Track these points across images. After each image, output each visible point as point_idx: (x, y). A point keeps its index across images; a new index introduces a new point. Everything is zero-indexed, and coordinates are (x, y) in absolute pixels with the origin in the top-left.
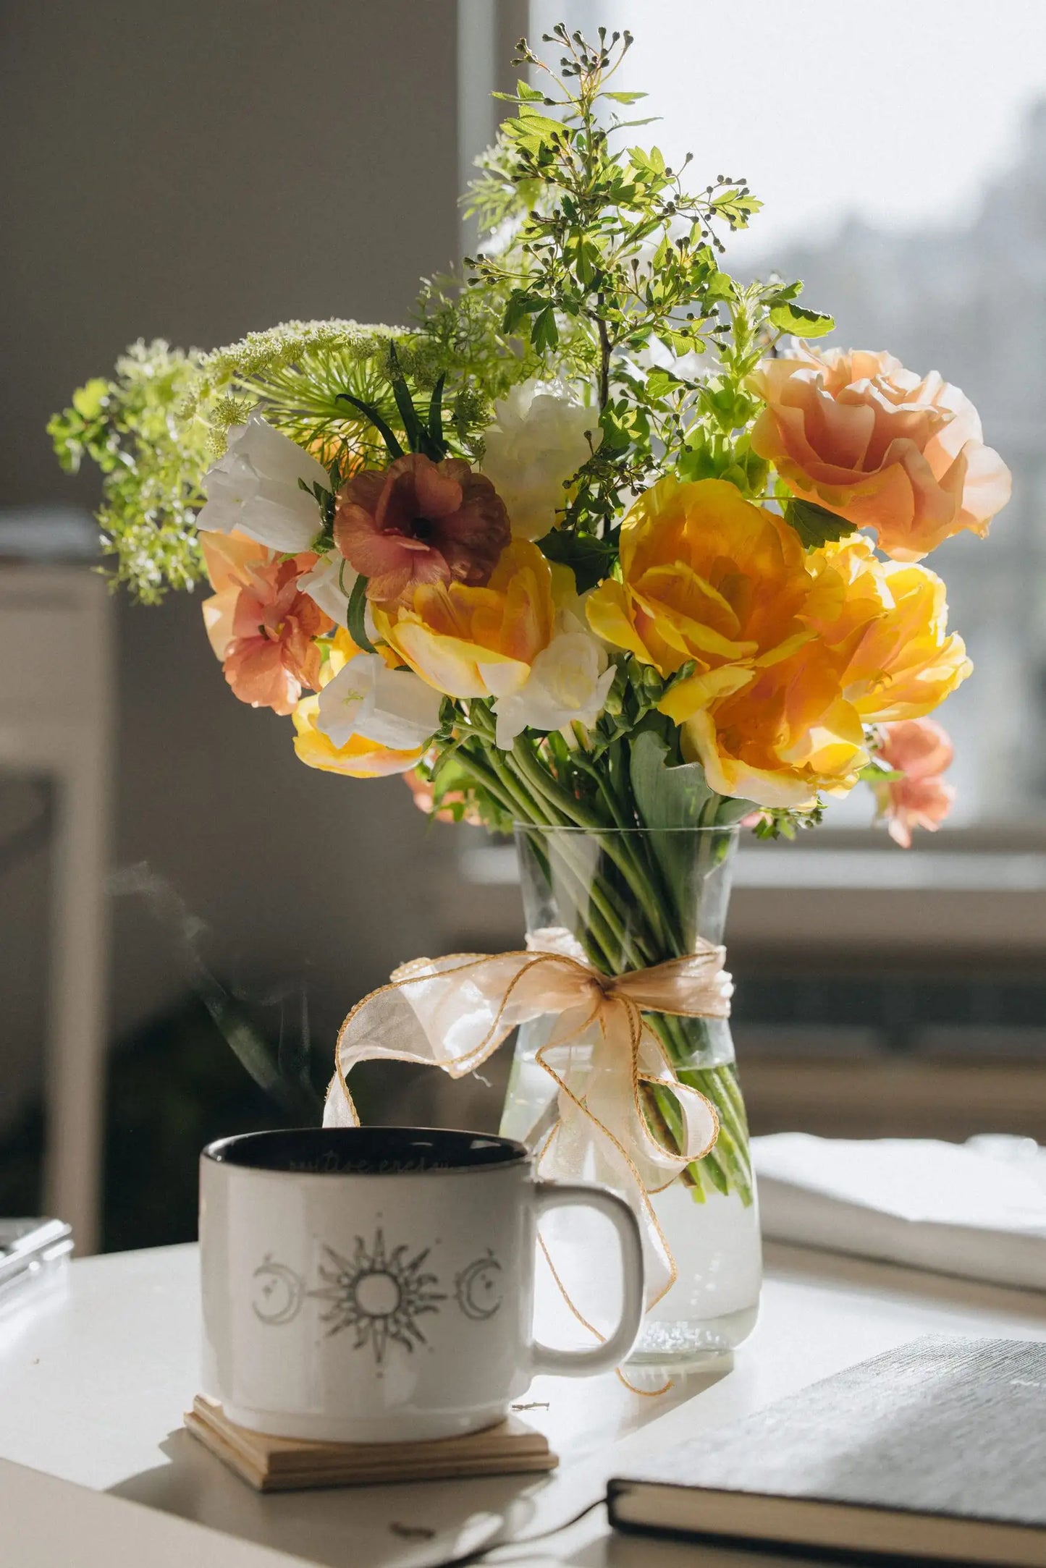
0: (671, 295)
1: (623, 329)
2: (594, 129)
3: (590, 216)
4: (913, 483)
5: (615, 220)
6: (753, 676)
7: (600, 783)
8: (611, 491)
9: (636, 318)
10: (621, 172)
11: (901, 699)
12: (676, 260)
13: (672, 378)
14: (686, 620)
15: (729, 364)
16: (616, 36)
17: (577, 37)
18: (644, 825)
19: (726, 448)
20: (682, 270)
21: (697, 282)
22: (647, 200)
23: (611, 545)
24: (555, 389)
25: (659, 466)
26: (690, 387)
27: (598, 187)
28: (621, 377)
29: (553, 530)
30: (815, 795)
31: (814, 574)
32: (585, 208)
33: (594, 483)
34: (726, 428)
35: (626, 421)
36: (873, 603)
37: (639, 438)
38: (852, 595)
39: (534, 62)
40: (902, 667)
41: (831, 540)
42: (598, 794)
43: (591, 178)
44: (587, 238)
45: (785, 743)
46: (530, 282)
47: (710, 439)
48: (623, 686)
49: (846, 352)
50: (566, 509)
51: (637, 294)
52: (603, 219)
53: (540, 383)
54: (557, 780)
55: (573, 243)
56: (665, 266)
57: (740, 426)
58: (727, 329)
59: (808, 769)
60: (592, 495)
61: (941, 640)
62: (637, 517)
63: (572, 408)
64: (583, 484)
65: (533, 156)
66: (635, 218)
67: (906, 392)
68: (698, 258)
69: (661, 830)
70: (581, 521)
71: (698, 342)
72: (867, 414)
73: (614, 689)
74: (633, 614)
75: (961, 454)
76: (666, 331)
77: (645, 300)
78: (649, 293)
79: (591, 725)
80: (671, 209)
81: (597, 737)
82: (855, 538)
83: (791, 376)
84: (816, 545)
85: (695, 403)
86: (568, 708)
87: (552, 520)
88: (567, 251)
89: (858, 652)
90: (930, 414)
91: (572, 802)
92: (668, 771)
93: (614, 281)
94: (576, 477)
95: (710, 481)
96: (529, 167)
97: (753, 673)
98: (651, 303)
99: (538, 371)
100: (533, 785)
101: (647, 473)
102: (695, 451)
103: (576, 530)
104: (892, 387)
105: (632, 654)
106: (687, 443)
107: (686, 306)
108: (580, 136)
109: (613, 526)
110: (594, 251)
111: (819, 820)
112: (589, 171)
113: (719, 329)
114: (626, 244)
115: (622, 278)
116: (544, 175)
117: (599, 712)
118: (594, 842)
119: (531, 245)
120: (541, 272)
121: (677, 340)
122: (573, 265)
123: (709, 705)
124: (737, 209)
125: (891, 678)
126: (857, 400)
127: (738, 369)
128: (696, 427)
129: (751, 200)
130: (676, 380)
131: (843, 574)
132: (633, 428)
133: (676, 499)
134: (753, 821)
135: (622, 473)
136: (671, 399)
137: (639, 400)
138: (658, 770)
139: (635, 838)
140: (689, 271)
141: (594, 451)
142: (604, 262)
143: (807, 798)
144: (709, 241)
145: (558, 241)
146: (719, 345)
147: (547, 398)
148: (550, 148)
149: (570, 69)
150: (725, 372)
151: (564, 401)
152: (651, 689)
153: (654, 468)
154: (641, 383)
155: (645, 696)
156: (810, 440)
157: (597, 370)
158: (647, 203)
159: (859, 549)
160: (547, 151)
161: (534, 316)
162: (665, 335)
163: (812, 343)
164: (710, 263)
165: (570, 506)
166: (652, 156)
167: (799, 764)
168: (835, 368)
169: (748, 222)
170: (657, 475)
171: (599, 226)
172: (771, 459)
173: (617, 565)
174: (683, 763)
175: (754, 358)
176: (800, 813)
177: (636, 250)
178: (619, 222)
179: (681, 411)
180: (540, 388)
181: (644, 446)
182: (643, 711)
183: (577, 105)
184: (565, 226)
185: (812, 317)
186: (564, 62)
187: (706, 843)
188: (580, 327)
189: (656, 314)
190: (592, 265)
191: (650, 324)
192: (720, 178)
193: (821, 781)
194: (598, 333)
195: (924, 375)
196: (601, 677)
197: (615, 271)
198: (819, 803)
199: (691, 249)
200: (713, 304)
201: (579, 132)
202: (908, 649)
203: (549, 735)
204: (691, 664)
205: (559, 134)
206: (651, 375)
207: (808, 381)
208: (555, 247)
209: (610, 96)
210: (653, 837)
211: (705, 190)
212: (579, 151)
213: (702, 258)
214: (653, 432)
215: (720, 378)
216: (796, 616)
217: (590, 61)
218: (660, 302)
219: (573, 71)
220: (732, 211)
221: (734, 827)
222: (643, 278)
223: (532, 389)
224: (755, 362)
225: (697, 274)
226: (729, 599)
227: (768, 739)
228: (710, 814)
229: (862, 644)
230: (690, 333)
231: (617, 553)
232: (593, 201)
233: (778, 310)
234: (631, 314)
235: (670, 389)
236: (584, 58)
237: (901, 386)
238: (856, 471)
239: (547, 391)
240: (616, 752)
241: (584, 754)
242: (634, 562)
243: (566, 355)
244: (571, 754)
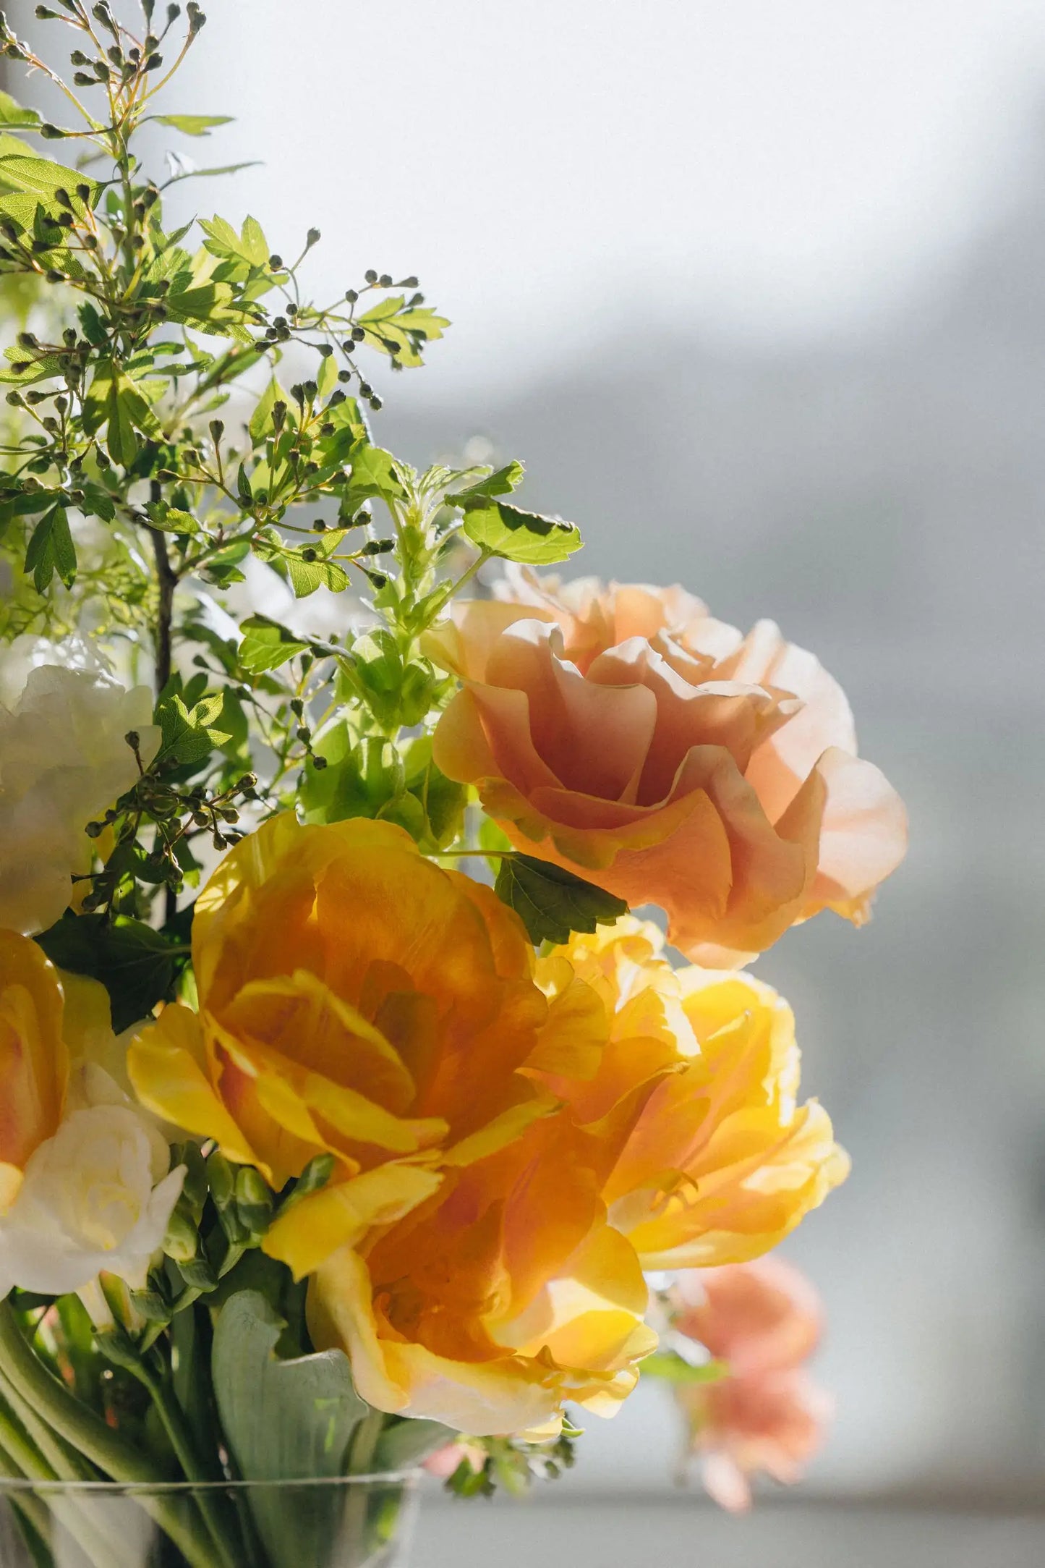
0: (284, 483)
1: (198, 545)
2: (137, 181)
3: (133, 341)
4: (728, 826)
5: (178, 349)
6: (440, 1184)
7: (155, 1394)
8: (175, 840)
9: (220, 526)
10: (187, 262)
11: (714, 1224)
12: (293, 424)
13: (286, 636)
14: (315, 1079)
15: (391, 610)
16: (174, 12)
17: (101, 12)
18: (238, 1475)
19: (387, 761)
20: (302, 442)
21: (331, 461)
22: (237, 315)
23: (177, 939)
24: (71, 654)
25: (266, 794)
26: (319, 652)
27: (146, 290)
28: (195, 632)
29: (69, 912)
30: (557, 1410)
31: (550, 991)
32: (122, 328)
33: (146, 823)
34: (388, 725)
35: (203, 712)
36: (658, 1047)
37: (229, 743)
38: (621, 1031)
39: (21, 56)
40: (716, 1163)
41: (581, 931)
42: (150, 1416)
43: (132, 272)
44: (128, 381)
45: (505, 1309)
46: (25, 459)
47: (358, 747)
48: (198, 1205)
49: (605, 584)
50: (92, 875)
51: (221, 485)
52: (156, 346)
53: (44, 643)
54: (72, 1393)
55: (101, 391)
56: (272, 434)
57: (413, 723)
58: (387, 546)
59: (544, 1360)
60: (141, 848)
61: (787, 1113)
62: (225, 889)
63: (102, 689)
64: (124, 829)
65: (22, 231)
66: (216, 346)
67: (714, 660)
68: (332, 420)
69: (270, 1483)
70: (121, 895)
71: (334, 571)
72: (642, 702)
73: (181, 1212)
74: (217, 1068)
75: (814, 773)
76: (275, 549)
77: (237, 495)
78: (243, 481)
79: (136, 1281)
80: (280, 331)
81: (150, 1304)
82: (627, 924)
83: (504, 633)
84: (553, 939)
85: (330, 680)
86: (90, 1248)
87: (67, 896)
88: (89, 404)
89: (635, 1135)
90: (756, 701)
91: (99, 1432)
92: (283, 1368)
93: (179, 459)
94: (111, 816)
95: (359, 823)
96: (14, 251)
97: (440, 1177)
98: (247, 501)
99: (40, 619)
100: (24, 1400)
101: (245, 807)
102: (332, 767)
103: (113, 911)
104: (686, 649)
105: (216, 1146)
106: (317, 753)
107: (312, 504)
108: (112, 196)
109: (182, 905)
110: (138, 406)
111: (568, 1459)
112: (129, 258)
113: (372, 549)
114: (200, 391)
115: (192, 455)
116: (43, 264)
117: (151, 1256)
118: (142, 1511)
119: (23, 394)
120: (42, 441)
121: (297, 567)
122: (103, 430)
123: (358, 1238)
124: (403, 330)
125: (695, 1185)
126: (624, 676)
127: (407, 618)
128: (333, 723)
129: (427, 314)
130: (293, 640)
131: (602, 991)
132: (217, 725)
133: (298, 856)
134: (447, 1463)
135: (197, 807)
136: (288, 673)
137: (230, 672)
138: (264, 1365)
139: (220, 1500)
140: (316, 443)
141: (145, 768)
142: (158, 426)
143: (541, 1418)
144: (352, 389)
145: (73, 387)
146: (372, 576)
147: (58, 672)
148: (56, 217)
149: (90, 72)
150: (387, 624)
151: (87, 678)
152: (250, 1210)
153: (257, 797)
154: (232, 644)
155: (239, 1224)
156: (539, 746)
157: (150, 619)
158: (237, 319)
159: (634, 945)
160: (50, 222)
161: (31, 520)
162: (274, 558)
163: (543, 572)
164: (355, 428)
165: (100, 868)
166: (245, 232)
167: (527, 1351)
168: (584, 618)
169: (422, 355)
170: (262, 810)
171: (149, 360)
172: (470, 781)
173: (190, 977)
174: (311, 1350)
175: (438, 600)
176: (533, 1446)
177: (220, 402)
178: (186, 350)
179: (306, 695)
180: (43, 651)
181: (239, 759)
182: (235, 1252)
183: (105, 137)
184: (85, 359)
185: (540, 527)
186: (78, 58)
187: (355, 1507)
188: (118, 542)
189: (257, 520)
190: (136, 430)
191: (246, 537)
192: (371, 276)
193: (568, 1382)
194: (150, 551)
195: (746, 629)
196: (158, 1189)
197: (181, 441)
198: (565, 1425)
199: (318, 405)
200: (361, 502)
201: (110, 187)
202: (726, 1130)
203: (60, 1301)
204: (325, 1162)
205: (71, 191)
206: (248, 630)
207: (535, 641)
208: (67, 396)
209: (166, 120)
210: (253, 1496)
211: (344, 296)
212: (112, 222)
213: (339, 419)
214: (254, 729)
215: (376, 636)
216: (519, 1071)
217: (127, 58)
218: (264, 499)
219: (96, 77)
220: (394, 336)
221: (409, 1475)
222: (233, 454)
223: (29, 653)
224: (438, 608)
225: (331, 447)
226: (397, 1036)
227: (473, 1303)
228: (363, 1452)
229: (641, 1122)
230: (320, 555)
231: (188, 956)
232: (136, 316)
233: (478, 515)
234: (212, 517)
235: (285, 655)
236: (115, 53)
237: (704, 649)
238: (625, 805)
239: (58, 658)
240: (186, 1332)
241: (124, 1338)
242: (220, 973)
243: (91, 592)
244: (98, 1338)
